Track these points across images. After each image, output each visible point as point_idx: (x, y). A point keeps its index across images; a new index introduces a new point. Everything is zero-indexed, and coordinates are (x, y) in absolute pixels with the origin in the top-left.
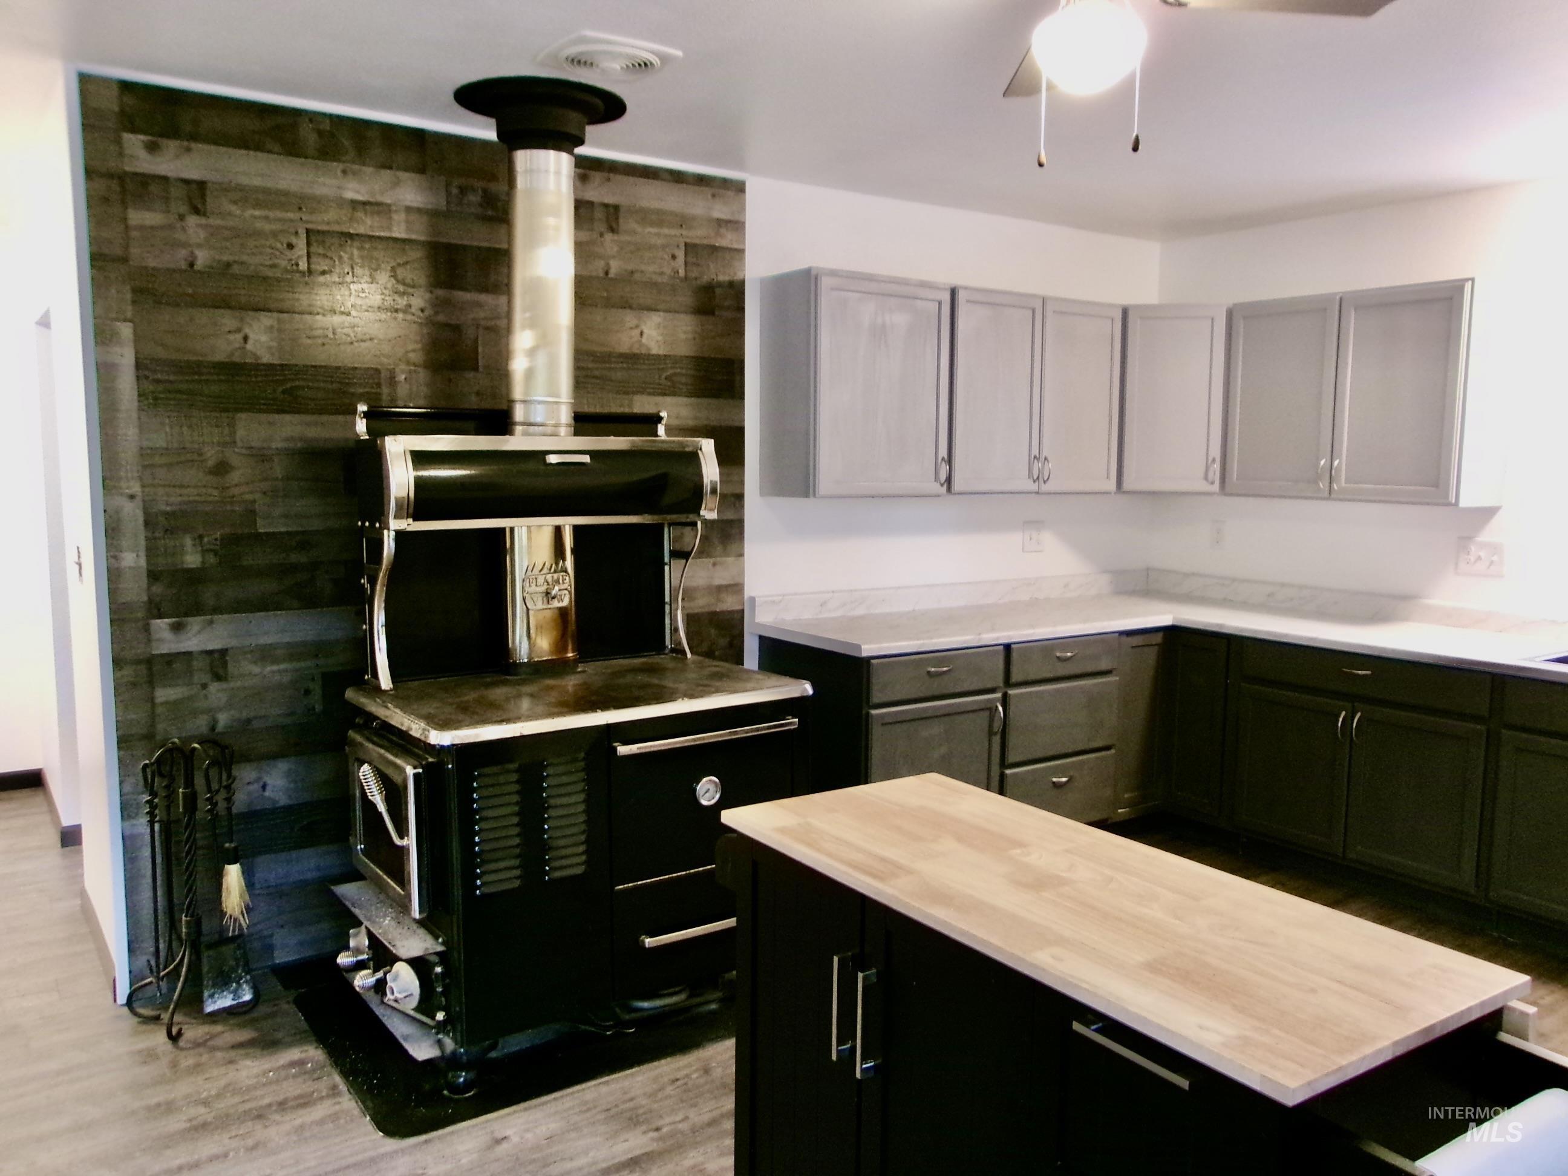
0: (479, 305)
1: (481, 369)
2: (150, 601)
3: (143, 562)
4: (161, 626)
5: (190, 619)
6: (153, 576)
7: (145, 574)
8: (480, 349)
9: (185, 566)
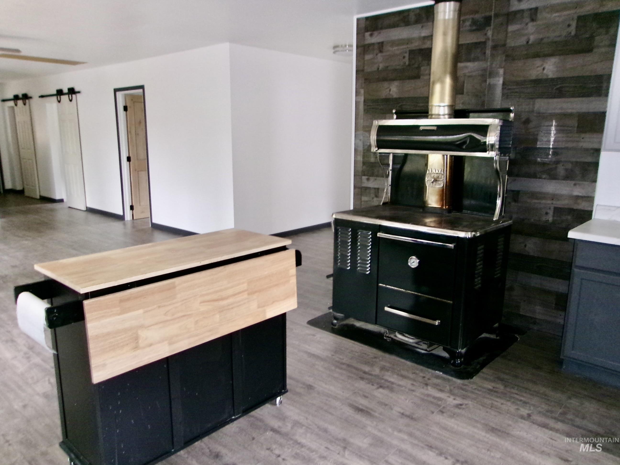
0: (466, 67)
1: (465, 93)
2: (362, 171)
3: (362, 159)
4: (364, 178)
5: (371, 178)
6: (364, 163)
7: (362, 162)
8: (465, 85)
9: (371, 162)
